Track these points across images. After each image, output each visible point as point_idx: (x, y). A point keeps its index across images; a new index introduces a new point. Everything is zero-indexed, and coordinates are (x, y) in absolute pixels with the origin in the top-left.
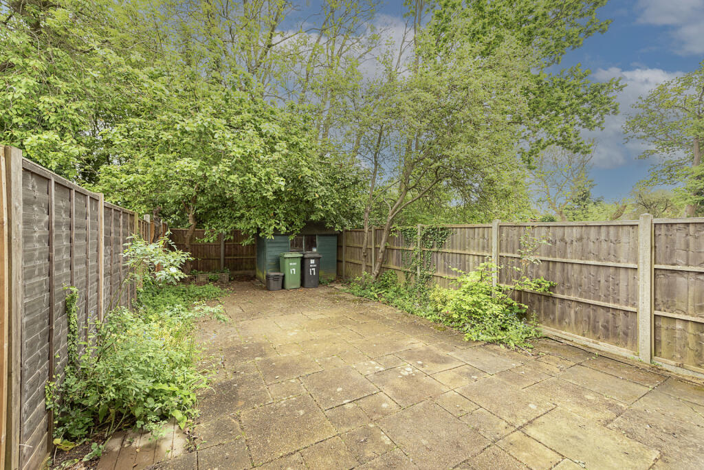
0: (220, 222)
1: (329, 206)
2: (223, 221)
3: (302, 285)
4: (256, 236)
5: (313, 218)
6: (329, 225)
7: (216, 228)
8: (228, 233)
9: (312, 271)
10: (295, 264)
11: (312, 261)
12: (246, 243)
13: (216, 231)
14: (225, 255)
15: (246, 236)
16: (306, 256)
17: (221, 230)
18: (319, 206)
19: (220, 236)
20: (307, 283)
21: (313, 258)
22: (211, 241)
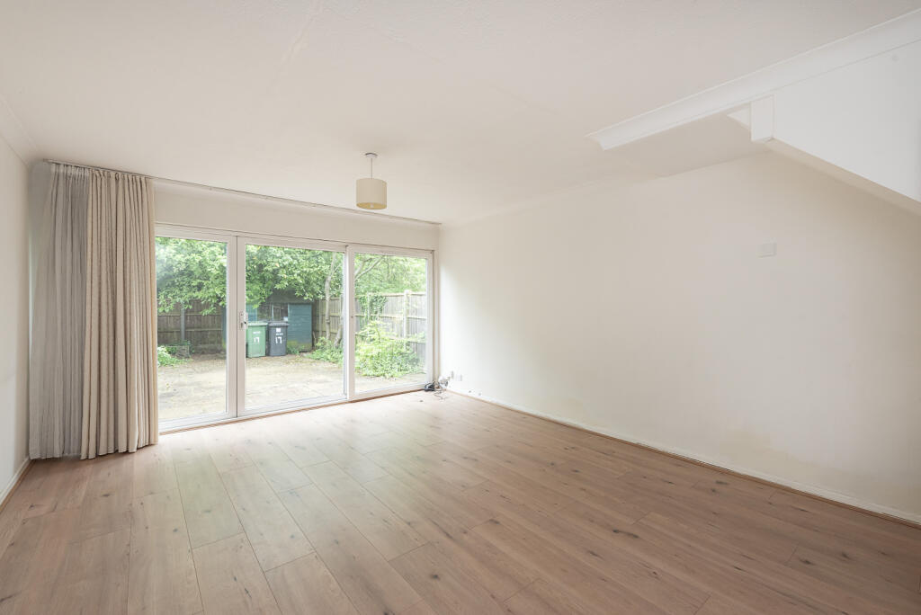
0: (177, 291)
1: (295, 275)
2: (181, 290)
3: (268, 354)
4: (216, 305)
5: (278, 286)
6: (297, 294)
7: (173, 297)
8: (186, 303)
9: (279, 340)
10: (259, 332)
11: (278, 330)
12: (206, 312)
13: (172, 300)
14: (186, 328)
15: (207, 306)
16: (271, 325)
17: (178, 300)
18: (282, 274)
19: (178, 305)
20: (272, 352)
21: (279, 327)
22: (167, 311)
